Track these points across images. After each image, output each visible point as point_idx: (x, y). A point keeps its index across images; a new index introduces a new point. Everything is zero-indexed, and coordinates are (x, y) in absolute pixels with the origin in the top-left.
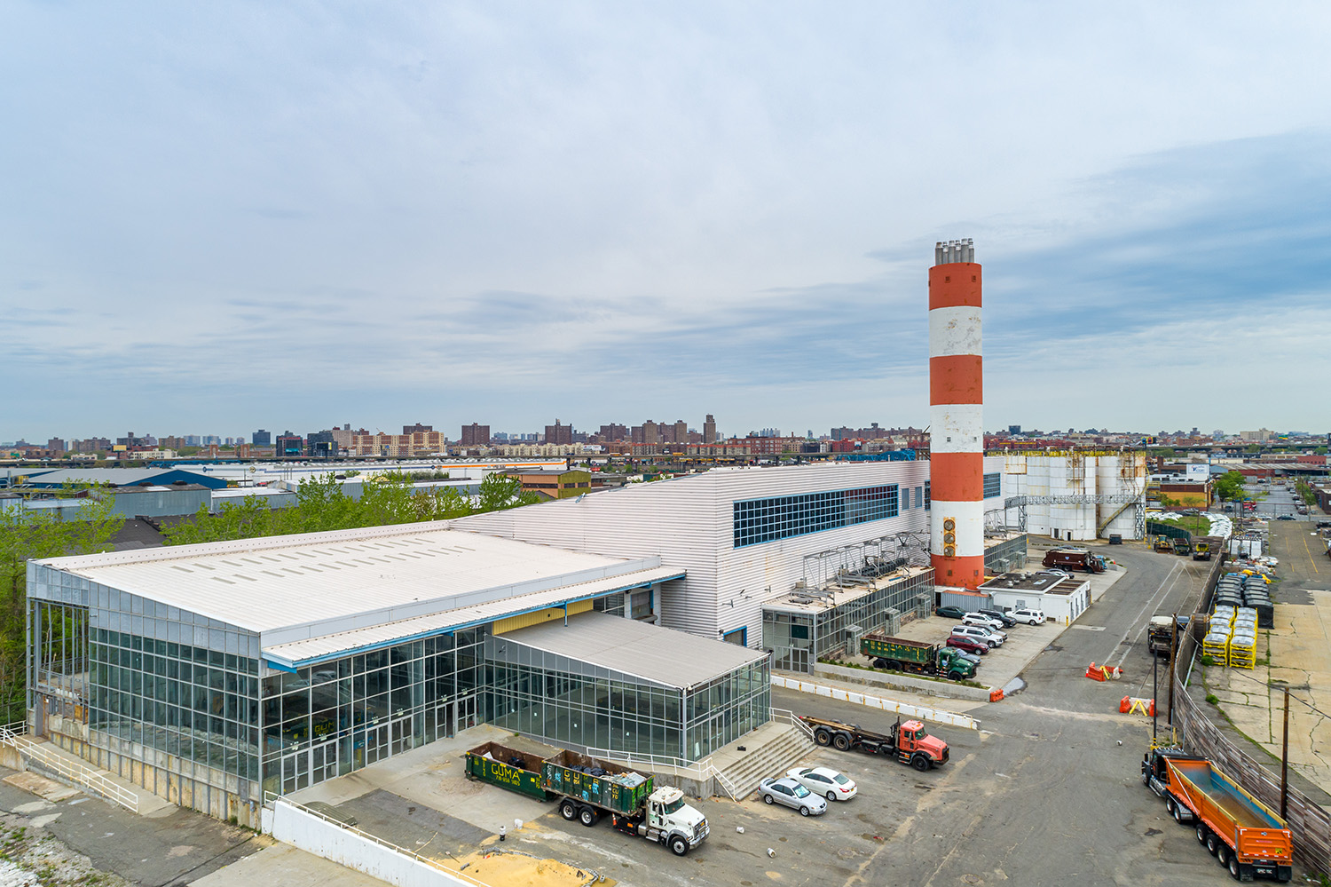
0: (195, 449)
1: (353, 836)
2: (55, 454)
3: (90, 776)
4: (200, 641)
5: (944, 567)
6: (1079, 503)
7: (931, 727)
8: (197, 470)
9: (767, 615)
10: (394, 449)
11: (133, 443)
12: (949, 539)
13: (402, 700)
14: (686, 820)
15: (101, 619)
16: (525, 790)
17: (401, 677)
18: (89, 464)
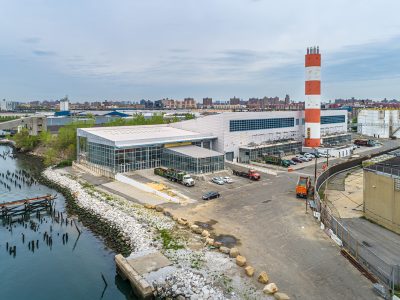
0: (124, 105)
1: (129, 179)
2: (86, 107)
3: (87, 170)
4: (105, 143)
5: (308, 142)
6: (382, 126)
7: (257, 172)
8: (121, 112)
9: (241, 149)
10: (180, 106)
11: (106, 103)
12: (309, 134)
13: (144, 159)
14: (189, 181)
15: (90, 140)
16: (164, 176)
17: (144, 153)
18: (94, 110)
